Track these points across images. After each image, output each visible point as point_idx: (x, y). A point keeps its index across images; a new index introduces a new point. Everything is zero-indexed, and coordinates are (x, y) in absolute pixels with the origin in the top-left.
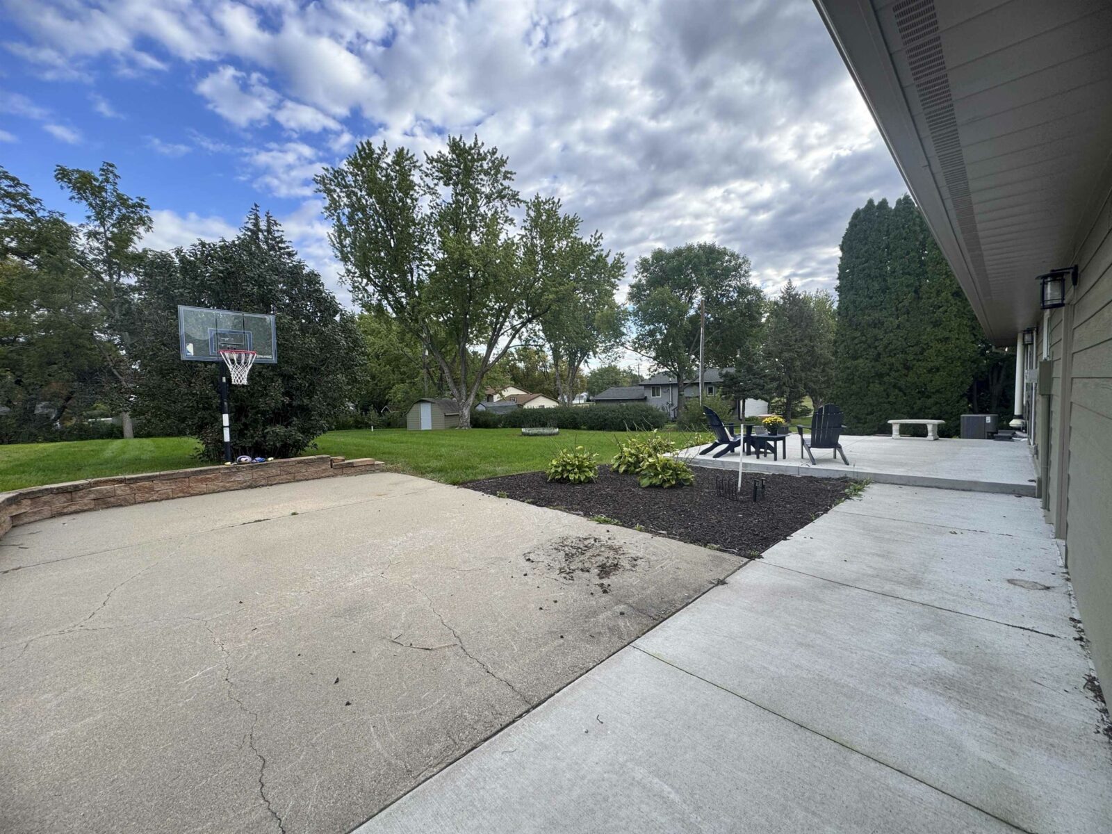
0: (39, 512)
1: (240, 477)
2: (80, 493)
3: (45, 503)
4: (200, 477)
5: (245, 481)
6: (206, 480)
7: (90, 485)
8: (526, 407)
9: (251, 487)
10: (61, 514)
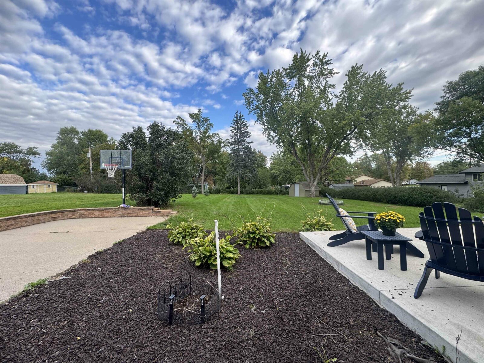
0: (64, 217)
1: (119, 212)
2: (76, 212)
3: (66, 214)
4: (107, 211)
5: (120, 214)
6: (108, 212)
7: (79, 210)
8: (373, 186)
9: (122, 217)
10: (70, 218)
